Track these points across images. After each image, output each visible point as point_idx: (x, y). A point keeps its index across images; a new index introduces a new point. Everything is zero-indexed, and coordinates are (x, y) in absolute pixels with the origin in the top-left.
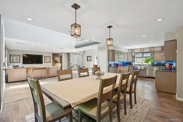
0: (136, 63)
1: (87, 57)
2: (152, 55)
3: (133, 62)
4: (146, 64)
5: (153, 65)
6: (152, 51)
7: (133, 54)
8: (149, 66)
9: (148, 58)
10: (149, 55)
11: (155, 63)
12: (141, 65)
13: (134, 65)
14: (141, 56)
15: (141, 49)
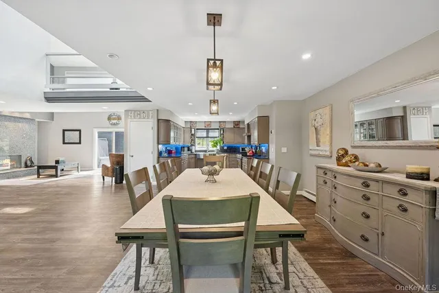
0: (197, 149)
1: (64, 131)
2: (221, 134)
3: (192, 145)
4: (215, 149)
5: (222, 150)
6: (222, 128)
7: (193, 132)
8: (217, 153)
9: (216, 139)
10: (216, 134)
11: (225, 148)
12: (205, 151)
13: (193, 151)
14: (205, 136)
15: (207, 124)
